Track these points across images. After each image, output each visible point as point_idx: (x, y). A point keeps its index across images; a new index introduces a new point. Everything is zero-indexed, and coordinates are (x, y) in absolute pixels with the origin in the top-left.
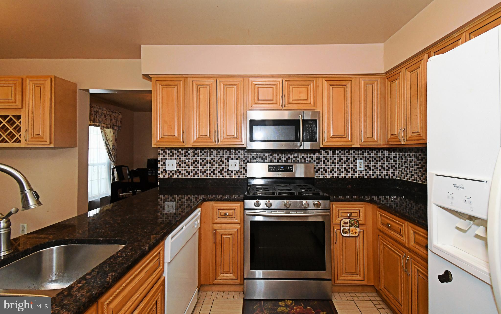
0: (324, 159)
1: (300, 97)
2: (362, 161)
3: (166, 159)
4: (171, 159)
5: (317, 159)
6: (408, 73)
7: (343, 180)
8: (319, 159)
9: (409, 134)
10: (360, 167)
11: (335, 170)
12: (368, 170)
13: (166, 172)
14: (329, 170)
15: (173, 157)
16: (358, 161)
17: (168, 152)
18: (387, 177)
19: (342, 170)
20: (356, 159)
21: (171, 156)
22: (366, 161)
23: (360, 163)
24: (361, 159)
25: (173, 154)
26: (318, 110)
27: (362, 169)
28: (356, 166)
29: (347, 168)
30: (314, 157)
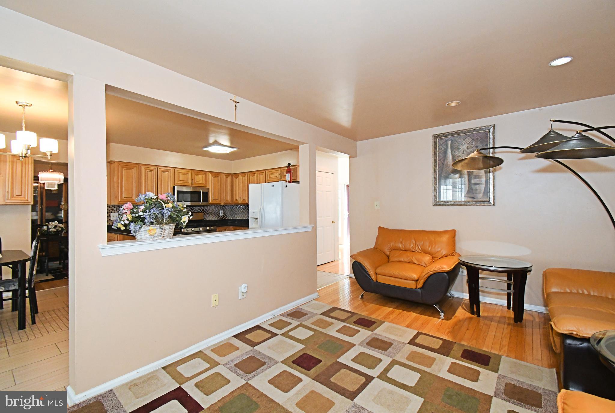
0: (206, 210)
1: (200, 180)
2: (222, 211)
3: (111, 212)
4: (115, 212)
5: (203, 210)
6: (242, 177)
7: (215, 220)
8: (204, 210)
9: (242, 200)
10: (222, 214)
11: (211, 216)
12: (225, 215)
13: (111, 221)
14: (208, 216)
15: (116, 211)
16: (221, 211)
17: (113, 208)
18: (232, 218)
19: (214, 215)
20: (220, 210)
21: (115, 210)
22: (223, 211)
23: (221, 212)
24: (222, 210)
25: (116, 209)
26: (208, 187)
27: (222, 215)
28: (220, 213)
29: (216, 215)
30: (201, 210)
